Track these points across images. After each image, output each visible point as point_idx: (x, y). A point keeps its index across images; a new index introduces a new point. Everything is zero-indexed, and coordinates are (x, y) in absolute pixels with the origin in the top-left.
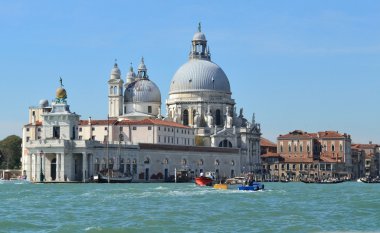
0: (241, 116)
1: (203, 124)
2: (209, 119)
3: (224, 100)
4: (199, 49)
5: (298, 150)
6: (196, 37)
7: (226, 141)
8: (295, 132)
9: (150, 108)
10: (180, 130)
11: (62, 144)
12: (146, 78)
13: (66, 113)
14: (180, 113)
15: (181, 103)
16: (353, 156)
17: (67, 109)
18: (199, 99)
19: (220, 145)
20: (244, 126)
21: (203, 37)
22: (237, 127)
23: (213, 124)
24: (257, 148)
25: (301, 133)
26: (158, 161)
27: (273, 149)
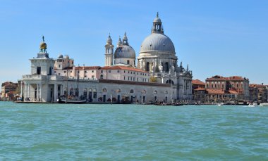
0: (181, 66)
1: (157, 70)
2: (160, 67)
3: (170, 56)
4: (157, 27)
5: (217, 86)
6: (155, 20)
7: (170, 81)
8: (216, 77)
9: (128, 61)
10: (139, 73)
11: (40, 78)
12: (127, 44)
13: (45, 58)
14: (144, 64)
15: (145, 58)
16: (250, 91)
17: (47, 56)
18: (156, 56)
19: (167, 82)
20: (182, 72)
21: (160, 20)
22: (177, 72)
23: (163, 70)
24: (190, 85)
25: (219, 77)
26: (112, 90)
27: (203, 86)
